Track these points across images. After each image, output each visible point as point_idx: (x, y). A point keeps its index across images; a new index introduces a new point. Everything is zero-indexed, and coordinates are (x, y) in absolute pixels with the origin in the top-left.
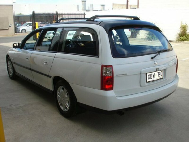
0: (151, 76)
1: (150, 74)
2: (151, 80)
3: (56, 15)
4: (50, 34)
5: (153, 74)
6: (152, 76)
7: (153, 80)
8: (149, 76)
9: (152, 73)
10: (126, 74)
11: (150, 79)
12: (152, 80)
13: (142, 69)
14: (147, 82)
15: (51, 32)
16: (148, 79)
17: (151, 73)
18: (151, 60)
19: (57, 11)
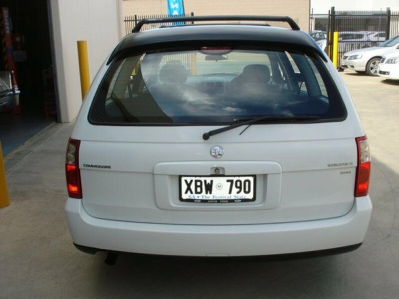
0: (196, 186)
1: (194, 179)
2: (196, 198)
3: (387, 17)
4: (356, 59)
5: (205, 181)
6: (201, 186)
7: (204, 198)
8: (189, 185)
9: (203, 179)
10: (109, 167)
11: (192, 193)
12: (201, 198)
13: (159, 162)
14: (181, 199)
15: (357, 55)
16: (186, 192)
17: (198, 178)
18: (202, 140)
19: (389, 8)
